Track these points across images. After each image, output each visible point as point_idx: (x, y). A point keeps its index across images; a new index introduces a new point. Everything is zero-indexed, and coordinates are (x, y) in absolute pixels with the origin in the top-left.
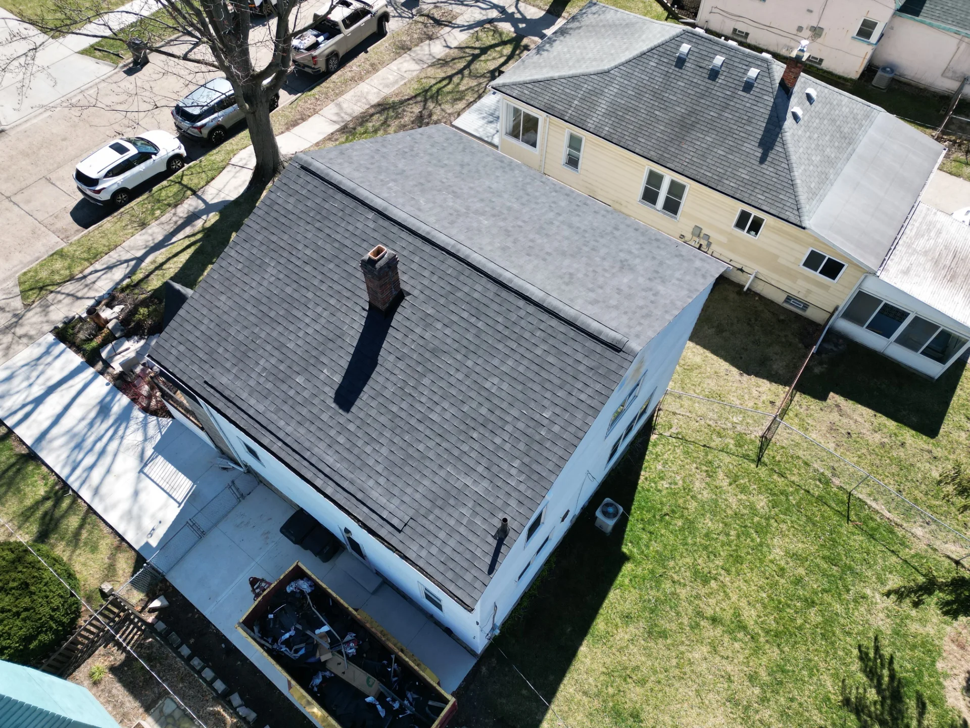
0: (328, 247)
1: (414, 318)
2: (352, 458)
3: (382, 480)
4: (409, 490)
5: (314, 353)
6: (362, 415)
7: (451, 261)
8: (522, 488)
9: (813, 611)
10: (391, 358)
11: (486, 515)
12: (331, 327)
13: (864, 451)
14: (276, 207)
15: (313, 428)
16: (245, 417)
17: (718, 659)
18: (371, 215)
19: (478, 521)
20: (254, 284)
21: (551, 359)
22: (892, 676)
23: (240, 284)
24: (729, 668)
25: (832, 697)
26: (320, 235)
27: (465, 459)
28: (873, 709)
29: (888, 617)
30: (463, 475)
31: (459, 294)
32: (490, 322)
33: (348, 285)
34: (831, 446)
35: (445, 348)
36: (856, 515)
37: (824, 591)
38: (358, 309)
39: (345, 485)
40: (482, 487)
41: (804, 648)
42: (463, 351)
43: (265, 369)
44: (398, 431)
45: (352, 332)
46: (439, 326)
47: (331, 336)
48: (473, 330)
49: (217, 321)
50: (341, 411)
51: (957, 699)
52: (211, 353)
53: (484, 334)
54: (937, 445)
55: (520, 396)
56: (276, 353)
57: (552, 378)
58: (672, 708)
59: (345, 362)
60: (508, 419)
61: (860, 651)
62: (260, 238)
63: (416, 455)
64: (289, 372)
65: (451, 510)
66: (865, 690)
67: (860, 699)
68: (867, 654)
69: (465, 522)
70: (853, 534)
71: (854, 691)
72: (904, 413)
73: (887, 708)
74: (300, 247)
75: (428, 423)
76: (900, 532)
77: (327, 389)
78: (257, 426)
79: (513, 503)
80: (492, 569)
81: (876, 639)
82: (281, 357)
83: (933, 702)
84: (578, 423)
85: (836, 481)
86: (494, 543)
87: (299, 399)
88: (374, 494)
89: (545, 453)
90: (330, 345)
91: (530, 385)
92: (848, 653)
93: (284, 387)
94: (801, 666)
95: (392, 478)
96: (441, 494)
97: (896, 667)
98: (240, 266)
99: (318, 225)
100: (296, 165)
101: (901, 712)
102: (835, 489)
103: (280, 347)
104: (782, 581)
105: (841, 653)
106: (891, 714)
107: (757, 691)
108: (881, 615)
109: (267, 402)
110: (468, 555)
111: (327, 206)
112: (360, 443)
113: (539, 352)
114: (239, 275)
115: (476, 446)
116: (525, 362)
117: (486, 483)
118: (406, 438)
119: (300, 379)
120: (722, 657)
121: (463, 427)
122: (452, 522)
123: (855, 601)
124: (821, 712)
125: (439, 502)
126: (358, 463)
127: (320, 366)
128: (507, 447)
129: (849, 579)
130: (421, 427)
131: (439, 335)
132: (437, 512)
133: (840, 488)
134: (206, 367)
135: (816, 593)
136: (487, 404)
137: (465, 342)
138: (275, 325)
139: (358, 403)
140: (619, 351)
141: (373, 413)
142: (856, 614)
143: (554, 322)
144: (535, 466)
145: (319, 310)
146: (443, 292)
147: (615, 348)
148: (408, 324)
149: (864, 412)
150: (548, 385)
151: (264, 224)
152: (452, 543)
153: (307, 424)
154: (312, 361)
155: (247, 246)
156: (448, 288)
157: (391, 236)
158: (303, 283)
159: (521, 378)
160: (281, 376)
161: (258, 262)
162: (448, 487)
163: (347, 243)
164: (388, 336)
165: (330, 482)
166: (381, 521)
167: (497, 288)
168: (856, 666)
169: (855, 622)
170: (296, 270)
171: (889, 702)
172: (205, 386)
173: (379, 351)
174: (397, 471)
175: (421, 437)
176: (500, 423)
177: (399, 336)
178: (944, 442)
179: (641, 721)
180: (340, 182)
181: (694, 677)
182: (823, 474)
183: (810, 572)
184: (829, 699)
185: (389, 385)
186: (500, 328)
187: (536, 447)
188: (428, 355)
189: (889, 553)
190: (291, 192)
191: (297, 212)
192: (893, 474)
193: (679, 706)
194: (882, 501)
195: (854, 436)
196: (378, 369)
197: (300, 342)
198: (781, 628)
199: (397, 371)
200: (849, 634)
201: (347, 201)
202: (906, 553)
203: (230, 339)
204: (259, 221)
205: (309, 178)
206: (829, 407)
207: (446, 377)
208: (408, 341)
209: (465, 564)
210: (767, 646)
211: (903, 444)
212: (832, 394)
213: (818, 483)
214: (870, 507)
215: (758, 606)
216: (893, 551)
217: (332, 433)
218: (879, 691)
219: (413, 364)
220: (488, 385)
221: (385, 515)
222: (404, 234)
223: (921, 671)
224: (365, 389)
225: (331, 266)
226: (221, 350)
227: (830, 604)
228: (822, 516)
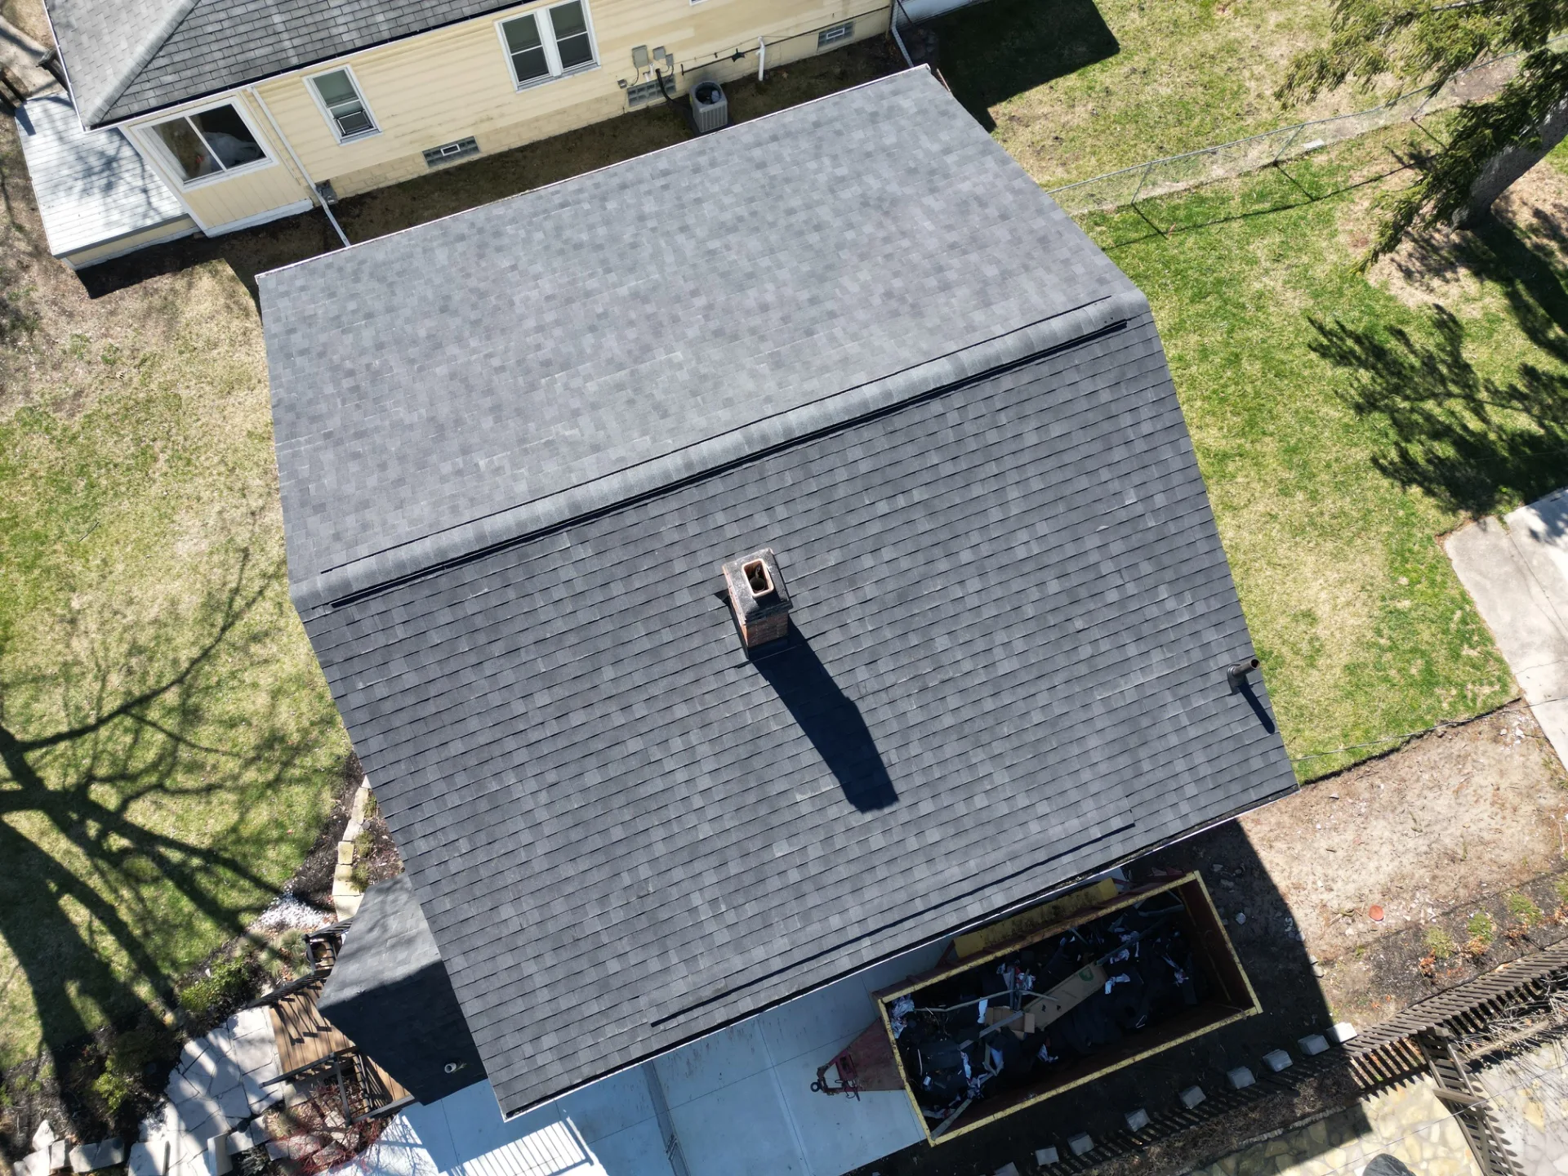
0: (561, 657)
1: (822, 594)
2: (974, 836)
3: (1043, 808)
4: (1086, 775)
5: (751, 798)
6: (919, 780)
7: (771, 464)
8: (1201, 608)
9: (1245, 363)
10: (862, 674)
11: (1200, 684)
12: (728, 742)
13: (1090, 141)
14: (388, 707)
15: (881, 873)
16: (775, 980)
17: (1245, 511)
18: (564, 540)
19: (1198, 702)
20: (526, 837)
21: (1056, 430)
22: (1358, 340)
23: (506, 863)
24: (1261, 508)
25: (1346, 420)
26: (524, 656)
27: (1101, 663)
28: (1378, 388)
29: (1295, 289)
30: (1122, 681)
31: (841, 492)
32: (927, 477)
33: (672, 666)
34: (1060, 172)
35: (915, 575)
36: (1161, 220)
37: (1230, 331)
38: (731, 675)
39: (1010, 869)
40: (1158, 664)
41: (1280, 408)
42: (938, 552)
43: (714, 902)
44: (985, 738)
45: (766, 712)
46: (868, 561)
47: (743, 752)
48: (918, 514)
49: (548, 945)
50: (887, 810)
51: (1412, 296)
52: (603, 986)
53: (936, 501)
54: (1130, 57)
55: (1075, 517)
56: (698, 866)
57: (1085, 450)
58: (1274, 606)
59: (809, 754)
60: (1094, 557)
61: (1315, 350)
62: (431, 775)
63: (1040, 733)
64: (753, 862)
65: (1154, 732)
66: (1357, 379)
67: (1363, 392)
68: (1321, 345)
69: (1185, 721)
70: (1181, 244)
71: (1353, 392)
72: (1066, 52)
73: (1384, 373)
74: (519, 707)
75: (1007, 684)
76: (1206, 192)
77: (833, 812)
78: (805, 967)
79: (1210, 636)
80: (1269, 725)
81: (1312, 321)
82: (714, 861)
83: (1402, 322)
84: (1177, 464)
85: (1108, 206)
86: (1240, 698)
87: (813, 869)
88: (1056, 832)
89: (1180, 541)
90: (758, 763)
91: (1068, 490)
92: (1310, 365)
93: (774, 883)
94: (1297, 426)
95: (1049, 791)
96: (1123, 730)
97: (1350, 327)
98: (464, 845)
99: (498, 649)
100: (320, 612)
101: (1395, 362)
102: (1117, 218)
103: (693, 852)
104: (1194, 369)
105: (1306, 373)
106: (1392, 374)
107: (1300, 496)
108: (1290, 294)
109: (780, 928)
110: (1230, 745)
111: (470, 608)
112: (961, 809)
113: (1031, 439)
114: (481, 856)
115: (1096, 634)
116: (1031, 471)
117: (1157, 656)
118: (1006, 731)
119: (780, 850)
120: (1246, 506)
121: (1053, 636)
122: (1174, 740)
123: (1259, 308)
124: (1356, 445)
125: (1133, 741)
126: (990, 830)
127: (783, 802)
128: (1131, 589)
129: (1230, 293)
130: (1006, 699)
131: (884, 571)
132: (1143, 753)
133: (1119, 209)
134: (626, 1009)
135: (1228, 344)
136: (1048, 574)
137: (927, 541)
138: (642, 840)
139: (893, 774)
140: (1124, 326)
141: (929, 758)
142: (1273, 319)
143: (1007, 381)
144: (1186, 569)
145: (677, 744)
146: (815, 517)
147: (1115, 326)
148: (825, 610)
149: (1039, 96)
150: (1090, 465)
151: (407, 750)
152: (1199, 758)
153: (868, 879)
154: (763, 810)
155: (429, 809)
156: (815, 503)
157: (636, 532)
158: (599, 745)
159: (1050, 496)
160: (748, 879)
161: (483, 805)
162: (1123, 715)
163: (583, 617)
164: (820, 656)
165: (987, 892)
166: (1099, 845)
167: (880, 426)
168: (1326, 368)
169: (1282, 329)
170: (561, 742)
171: (1380, 366)
172: (661, 1027)
173: (835, 686)
174: (1043, 777)
175: (1021, 707)
176: (1091, 575)
177: (835, 636)
178: (1132, 45)
179: (1271, 653)
180: (441, 551)
181: (1251, 556)
182: (1091, 214)
183: (1199, 329)
184: (1347, 425)
185: (903, 706)
186: (949, 468)
187: (1161, 548)
188: (900, 613)
189: (1225, 225)
190: (378, 659)
191: (434, 672)
192: (1137, 136)
193: (1275, 596)
194: (1160, 178)
195: (1063, 136)
196: (862, 707)
197: (711, 813)
198: (1246, 415)
199: (889, 680)
200: (1291, 347)
201: (492, 564)
202: (1235, 206)
203: (605, 939)
204: (390, 757)
205: (376, 605)
206: (1006, 130)
207: (959, 608)
208: (855, 629)
209: (1238, 757)
210: (1258, 446)
211: (1108, 91)
212: (990, 110)
213: (1098, 229)
214: (1161, 198)
215: (1209, 419)
216: (1226, 220)
217: (912, 844)
218: (1363, 364)
219: (898, 645)
220: (1021, 553)
221: (1096, 833)
222: (655, 508)
223: (1368, 306)
224: (880, 748)
225: (609, 673)
226: (614, 966)
227: (1248, 339)
228: (1141, 259)
